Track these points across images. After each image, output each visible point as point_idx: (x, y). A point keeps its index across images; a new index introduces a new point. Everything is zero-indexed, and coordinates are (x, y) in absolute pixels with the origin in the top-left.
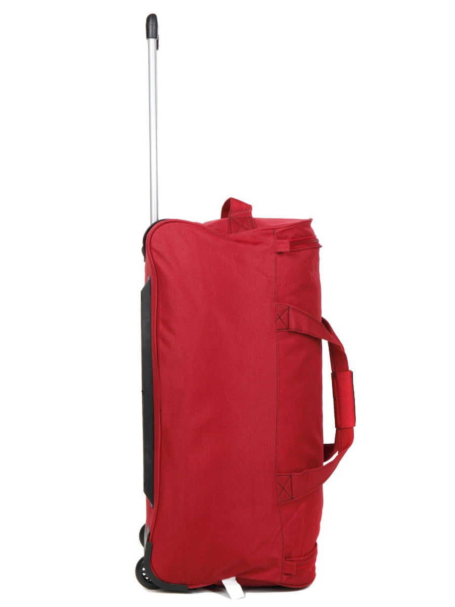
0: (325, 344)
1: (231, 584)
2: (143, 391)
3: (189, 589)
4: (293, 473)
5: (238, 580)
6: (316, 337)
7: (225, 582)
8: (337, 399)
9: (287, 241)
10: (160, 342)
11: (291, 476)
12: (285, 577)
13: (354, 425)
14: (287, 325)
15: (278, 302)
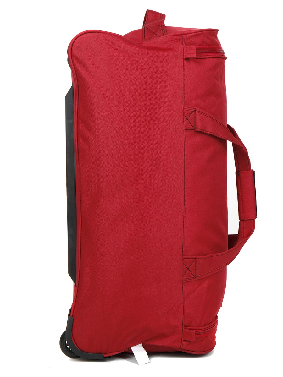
0: (230, 144)
1: (139, 351)
2: (67, 184)
3: (104, 358)
4: (198, 257)
5: (145, 347)
6: (221, 137)
7: (134, 349)
8: (240, 195)
9: (194, 47)
10: (81, 140)
11: (196, 258)
12: (184, 343)
13: (256, 217)
14: (193, 125)
15: (185, 105)
